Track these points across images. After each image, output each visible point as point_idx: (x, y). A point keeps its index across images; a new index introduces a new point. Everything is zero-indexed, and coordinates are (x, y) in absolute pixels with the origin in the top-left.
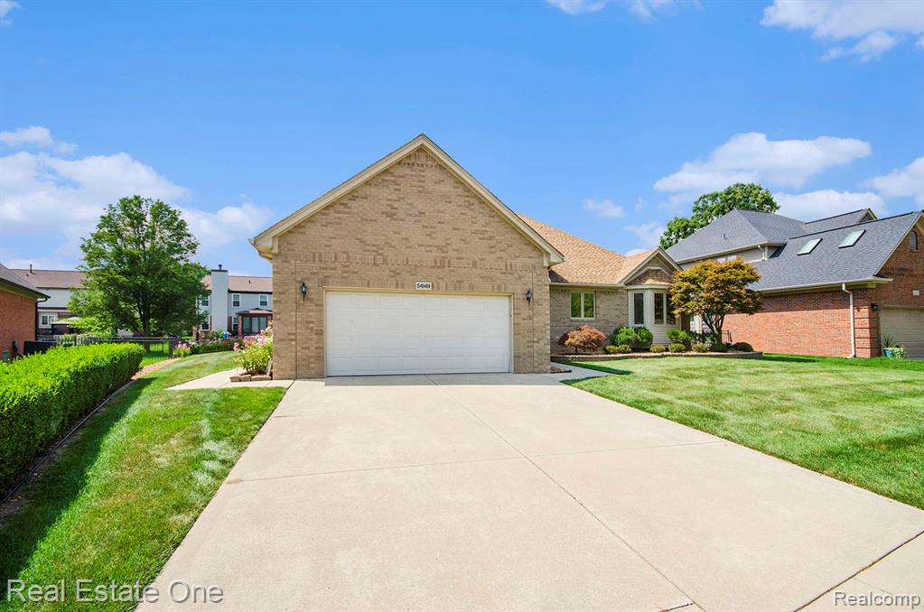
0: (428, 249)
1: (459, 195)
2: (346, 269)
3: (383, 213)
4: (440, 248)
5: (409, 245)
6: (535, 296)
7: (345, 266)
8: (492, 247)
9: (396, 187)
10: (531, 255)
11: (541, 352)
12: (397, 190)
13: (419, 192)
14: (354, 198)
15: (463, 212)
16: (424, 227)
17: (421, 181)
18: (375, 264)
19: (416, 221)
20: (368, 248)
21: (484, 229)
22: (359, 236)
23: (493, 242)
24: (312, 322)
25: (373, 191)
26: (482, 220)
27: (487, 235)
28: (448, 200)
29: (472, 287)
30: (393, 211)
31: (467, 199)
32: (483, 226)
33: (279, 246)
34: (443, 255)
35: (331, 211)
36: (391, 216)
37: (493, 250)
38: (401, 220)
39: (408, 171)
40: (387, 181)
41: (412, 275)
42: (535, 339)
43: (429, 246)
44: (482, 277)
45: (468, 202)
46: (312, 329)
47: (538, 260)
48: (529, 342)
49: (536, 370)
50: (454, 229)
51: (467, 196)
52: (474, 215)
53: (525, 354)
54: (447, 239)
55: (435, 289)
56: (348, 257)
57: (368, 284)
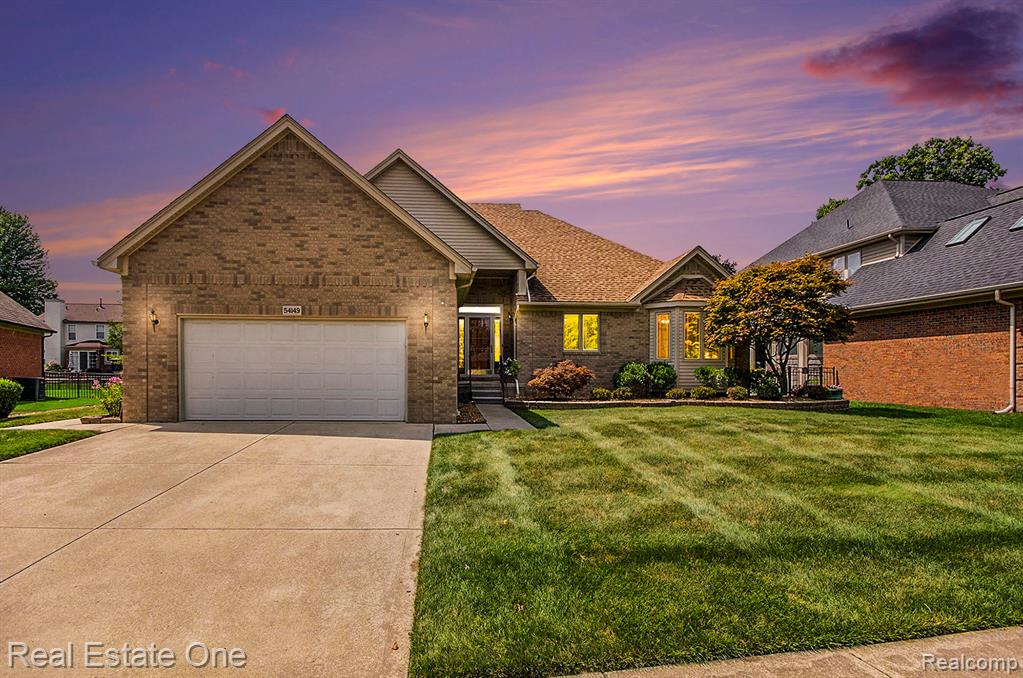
0: (298, 263)
1: (338, 192)
2: (202, 292)
3: (246, 221)
4: (313, 262)
5: (276, 259)
6: (436, 321)
7: (200, 289)
8: (379, 257)
9: (260, 187)
10: (433, 265)
11: (443, 395)
12: (261, 190)
13: (289, 190)
14: (212, 205)
15: (342, 212)
16: (294, 235)
17: (290, 177)
18: (235, 285)
19: (284, 229)
20: (228, 265)
21: (369, 233)
22: (219, 252)
23: (380, 251)
24: (164, 357)
25: (234, 194)
26: (367, 221)
27: (372, 241)
28: (323, 198)
29: (352, 311)
30: (257, 217)
31: (347, 195)
32: (368, 230)
33: (130, 268)
34: (316, 270)
35: (186, 221)
36: (253, 223)
37: (381, 260)
38: (267, 228)
39: (275, 165)
40: (249, 179)
41: (280, 297)
42: (436, 378)
43: (298, 260)
44: (366, 298)
45: (348, 198)
46: (164, 364)
47: (442, 272)
48: (427, 382)
49: (436, 419)
50: (331, 236)
51: (348, 192)
52: (356, 216)
53: (421, 398)
54: (322, 249)
55: (307, 315)
56: (205, 278)
57: (227, 310)
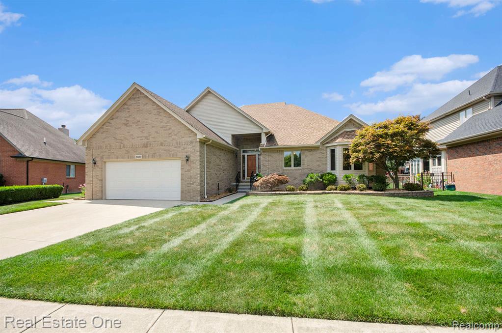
0: (141, 138)
1: (155, 109)
2: (110, 152)
3: (123, 124)
4: (146, 138)
5: (134, 138)
6: (191, 159)
7: (109, 150)
8: (170, 134)
9: (128, 110)
10: (190, 136)
11: (194, 190)
12: (128, 112)
13: (138, 111)
14: (112, 119)
15: (156, 117)
16: (140, 128)
17: (138, 106)
18: (120, 148)
19: (136, 126)
20: (117, 141)
21: (166, 124)
22: (114, 136)
23: (170, 131)
24: (98, 176)
25: (118, 114)
26: (165, 120)
27: (167, 128)
28: (150, 113)
29: (160, 156)
30: (127, 122)
31: (158, 110)
32: (166, 123)
33: (88, 144)
34: (147, 141)
35: (105, 126)
36: (126, 125)
37: (171, 135)
38: (131, 126)
39: (133, 102)
40: (125, 108)
41: (135, 152)
42: (191, 183)
43: (141, 137)
44: (165, 150)
45: (159, 112)
46: (98, 178)
47: (194, 138)
48: (188, 184)
49: (191, 199)
50: (153, 127)
51: (159, 109)
52: (161, 118)
53: (186, 191)
54: (149, 132)
55: (144, 158)
56: (110, 146)
57: (117, 158)
